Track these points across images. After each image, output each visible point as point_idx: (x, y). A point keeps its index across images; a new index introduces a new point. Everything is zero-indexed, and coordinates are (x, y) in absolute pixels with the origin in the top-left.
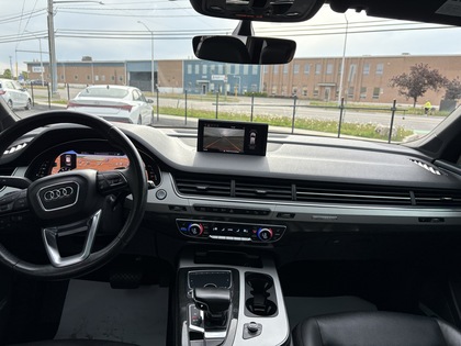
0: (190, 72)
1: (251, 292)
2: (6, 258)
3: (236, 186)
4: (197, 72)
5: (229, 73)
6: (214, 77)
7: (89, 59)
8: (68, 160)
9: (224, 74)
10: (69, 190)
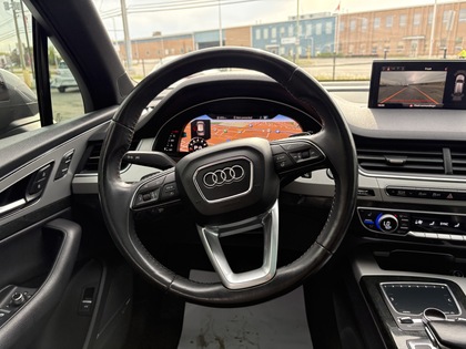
0: (258, 37)
2: (157, 273)
3: (453, 157)
4: (266, 36)
5: (300, 34)
6: (285, 41)
7: (159, 33)
8: (200, 128)
9: (295, 35)
10: (238, 171)
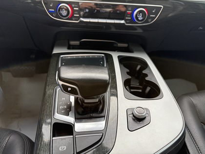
1: (128, 73)
